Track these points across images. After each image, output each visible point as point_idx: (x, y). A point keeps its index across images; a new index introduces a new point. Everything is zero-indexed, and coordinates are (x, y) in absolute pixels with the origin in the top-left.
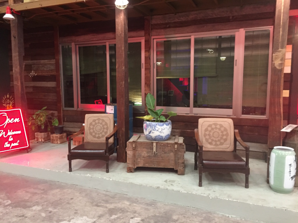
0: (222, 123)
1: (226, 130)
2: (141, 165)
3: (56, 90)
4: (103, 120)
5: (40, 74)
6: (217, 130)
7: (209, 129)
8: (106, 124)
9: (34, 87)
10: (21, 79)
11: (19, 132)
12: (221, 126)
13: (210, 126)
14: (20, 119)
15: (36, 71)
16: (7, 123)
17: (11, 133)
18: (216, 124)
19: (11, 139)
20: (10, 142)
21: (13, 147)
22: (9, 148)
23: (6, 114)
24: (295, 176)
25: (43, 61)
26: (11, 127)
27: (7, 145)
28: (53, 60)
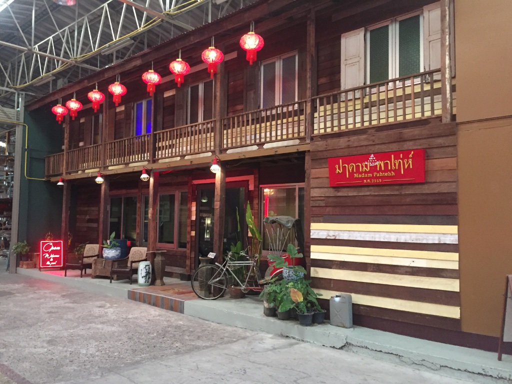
0: (141, 250)
1: (142, 254)
2: (98, 274)
3: (97, 230)
6: (138, 254)
8: (95, 251)
9: (87, 227)
11: (58, 256)
12: (141, 252)
13: (135, 252)
14: (61, 248)
15: (89, 216)
16: (52, 249)
17: (52, 256)
18: (138, 251)
19: (52, 260)
20: (51, 262)
21: (52, 265)
22: (49, 265)
23: (51, 244)
24: (144, 277)
25: (93, 208)
26: (54, 252)
27: (48, 263)
28: (97, 208)
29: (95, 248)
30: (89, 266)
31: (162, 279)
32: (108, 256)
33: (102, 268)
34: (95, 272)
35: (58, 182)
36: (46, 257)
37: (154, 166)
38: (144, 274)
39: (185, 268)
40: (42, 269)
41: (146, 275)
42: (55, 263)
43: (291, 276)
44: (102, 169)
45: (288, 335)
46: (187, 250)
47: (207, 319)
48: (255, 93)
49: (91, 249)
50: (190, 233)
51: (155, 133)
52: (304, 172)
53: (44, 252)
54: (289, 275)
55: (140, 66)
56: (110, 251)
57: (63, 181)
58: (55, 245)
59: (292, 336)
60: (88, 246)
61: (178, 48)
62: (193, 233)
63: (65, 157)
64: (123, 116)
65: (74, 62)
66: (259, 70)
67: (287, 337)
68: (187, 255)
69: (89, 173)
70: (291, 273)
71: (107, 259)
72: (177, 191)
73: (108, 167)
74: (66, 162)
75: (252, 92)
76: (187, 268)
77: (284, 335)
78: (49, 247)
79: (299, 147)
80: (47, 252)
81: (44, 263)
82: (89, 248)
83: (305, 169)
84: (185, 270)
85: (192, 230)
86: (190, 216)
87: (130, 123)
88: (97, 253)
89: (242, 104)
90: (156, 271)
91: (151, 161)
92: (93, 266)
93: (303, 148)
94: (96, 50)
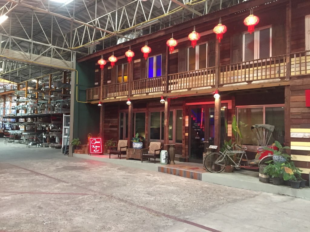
0: (157, 144)
1: (158, 146)
2: (130, 157)
3: (117, 132)
4: (124, 143)
5: (112, 125)
6: (155, 146)
7: (153, 146)
8: (125, 144)
9: (110, 130)
10: (102, 127)
11: (99, 147)
12: (157, 145)
13: (153, 145)
14: (100, 142)
15: (111, 123)
16: (96, 143)
17: (96, 147)
18: (155, 144)
19: (96, 149)
20: (96, 150)
21: (96, 152)
22: (95, 152)
23: (95, 140)
24: (165, 159)
25: (114, 119)
26: (97, 144)
27: (94, 151)
28: (117, 119)
29: (125, 142)
30: (124, 153)
31: (173, 161)
32: (137, 147)
33: (133, 154)
34: (129, 156)
35: (98, 104)
36: (93, 147)
37: (168, 95)
38: (165, 158)
39: (182, 154)
40: (91, 154)
41: (166, 158)
42: (98, 151)
43: (280, 159)
44: (129, 96)
45: (284, 194)
46: (183, 144)
47: (220, 184)
48: (239, 50)
49: (122, 143)
50: (184, 134)
51: (168, 75)
52: (284, 98)
53: (92, 145)
54: (279, 159)
55: (164, 36)
56: (138, 144)
57: (101, 103)
58: (97, 140)
59: (288, 194)
60: (120, 141)
61: (193, 25)
62: (187, 134)
63: (101, 90)
64: (139, 65)
65: (116, 34)
66: (242, 37)
67: (283, 195)
68: (183, 147)
69: (120, 98)
70: (280, 157)
71: (136, 149)
72: (175, 109)
73: (133, 95)
74: (102, 92)
75: (237, 51)
76: (183, 155)
77: (280, 194)
78: (94, 141)
79: (280, 83)
80: (93, 144)
81: (92, 151)
82: (121, 143)
83: (285, 96)
84: (181, 155)
85: (186, 133)
86: (184, 124)
87: (145, 70)
88: (126, 145)
89: (229, 57)
90: (171, 156)
91: (166, 92)
92: (127, 153)
93: (283, 84)
94: (132, 27)
